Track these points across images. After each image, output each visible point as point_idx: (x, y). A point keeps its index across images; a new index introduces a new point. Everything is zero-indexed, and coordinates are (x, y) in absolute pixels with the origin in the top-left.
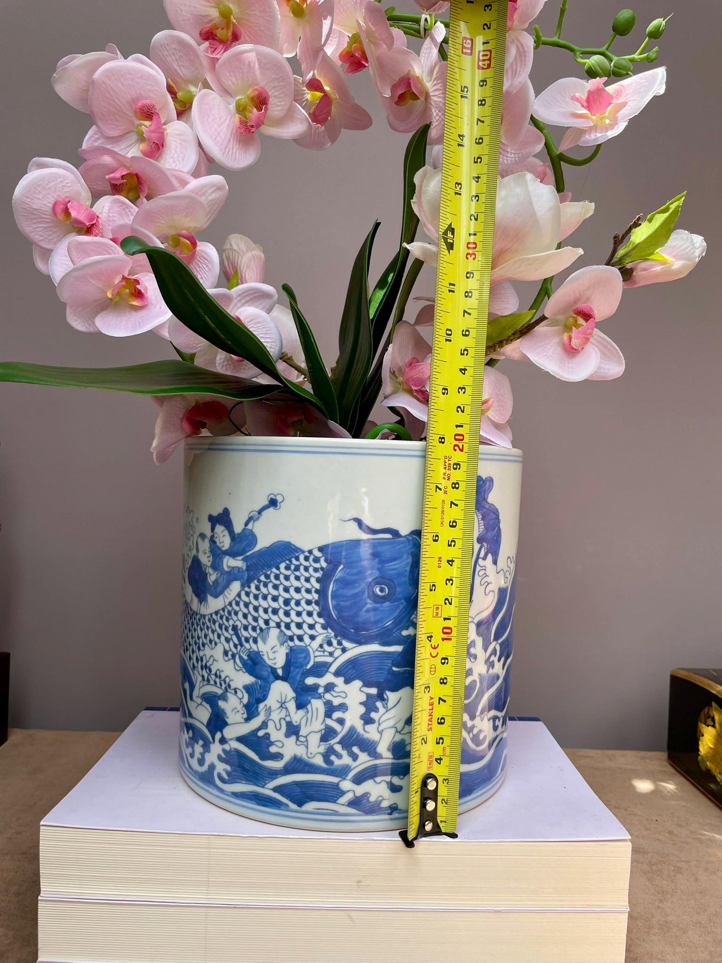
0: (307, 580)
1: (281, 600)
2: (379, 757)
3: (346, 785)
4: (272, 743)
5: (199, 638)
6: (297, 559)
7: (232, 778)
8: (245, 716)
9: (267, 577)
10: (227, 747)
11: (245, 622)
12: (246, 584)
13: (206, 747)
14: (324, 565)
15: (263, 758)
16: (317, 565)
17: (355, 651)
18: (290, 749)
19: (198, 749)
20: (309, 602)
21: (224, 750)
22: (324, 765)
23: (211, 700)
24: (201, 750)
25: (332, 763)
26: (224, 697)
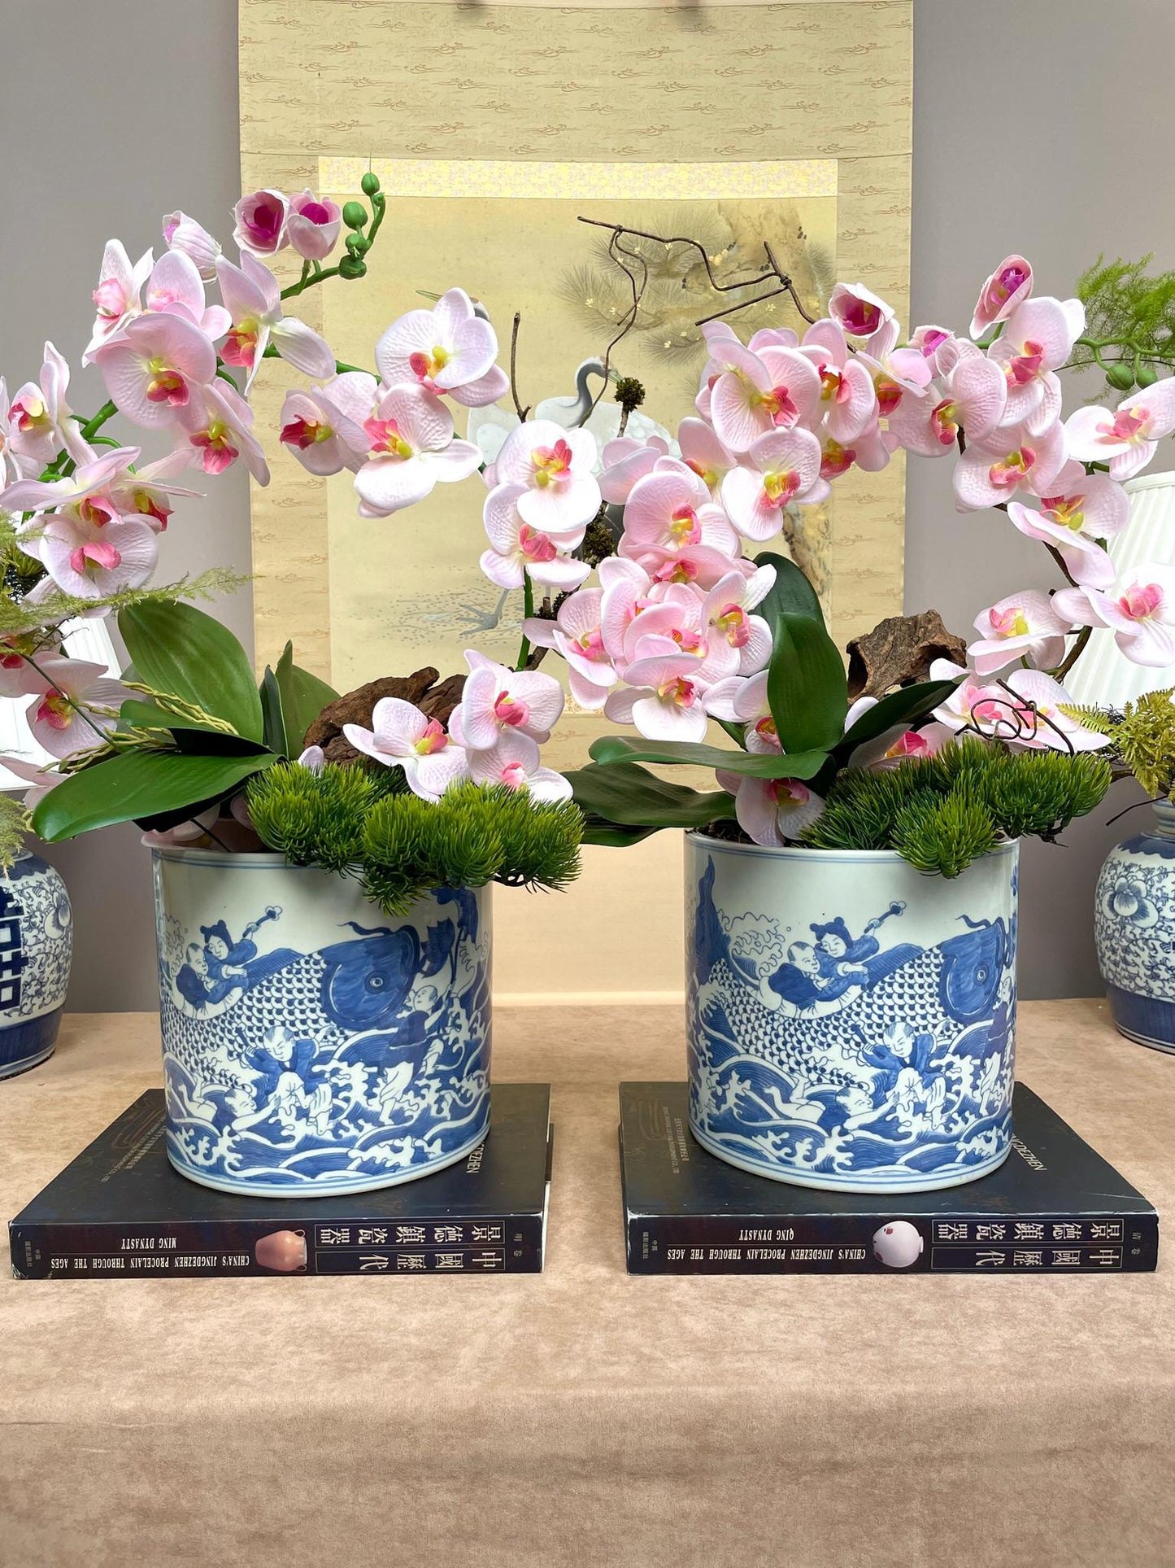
0: (309, 981)
1: (285, 1001)
2: (382, 1125)
3: (353, 1153)
4: (283, 1128)
5: (197, 1042)
6: (298, 963)
7: (245, 1165)
8: (255, 1107)
9: (270, 981)
10: (237, 1138)
11: (249, 1024)
12: (248, 989)
13: (213, 1142)
14: (324, 966)
15: (275, 1142)
16: (318, 967)
17: (356, 1037)
18: (301, 1130)
19: (203, 1145)
20: (311, 1001)
21: (234, 1142)
22: (333, 1139)
23: (215, 1098)
24: (208, 1146)
25: (341, 1136)
26: (231, 1094)
